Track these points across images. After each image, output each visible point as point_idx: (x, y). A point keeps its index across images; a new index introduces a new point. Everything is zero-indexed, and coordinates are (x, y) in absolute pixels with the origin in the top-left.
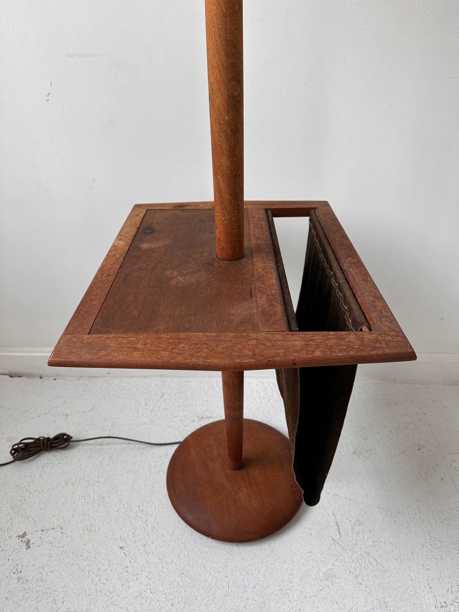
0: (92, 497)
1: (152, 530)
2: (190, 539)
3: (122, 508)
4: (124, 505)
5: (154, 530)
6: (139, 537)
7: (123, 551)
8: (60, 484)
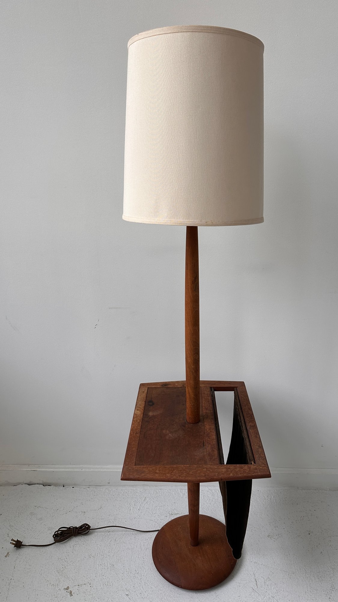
0: (106, 565)
1: (145, 585)
2: (168, 590)
3: (125, 571)
4: (126, 570)
5: (146, 584)
6: (137, 589)
7: (128, 597)
8: (85, 557)
